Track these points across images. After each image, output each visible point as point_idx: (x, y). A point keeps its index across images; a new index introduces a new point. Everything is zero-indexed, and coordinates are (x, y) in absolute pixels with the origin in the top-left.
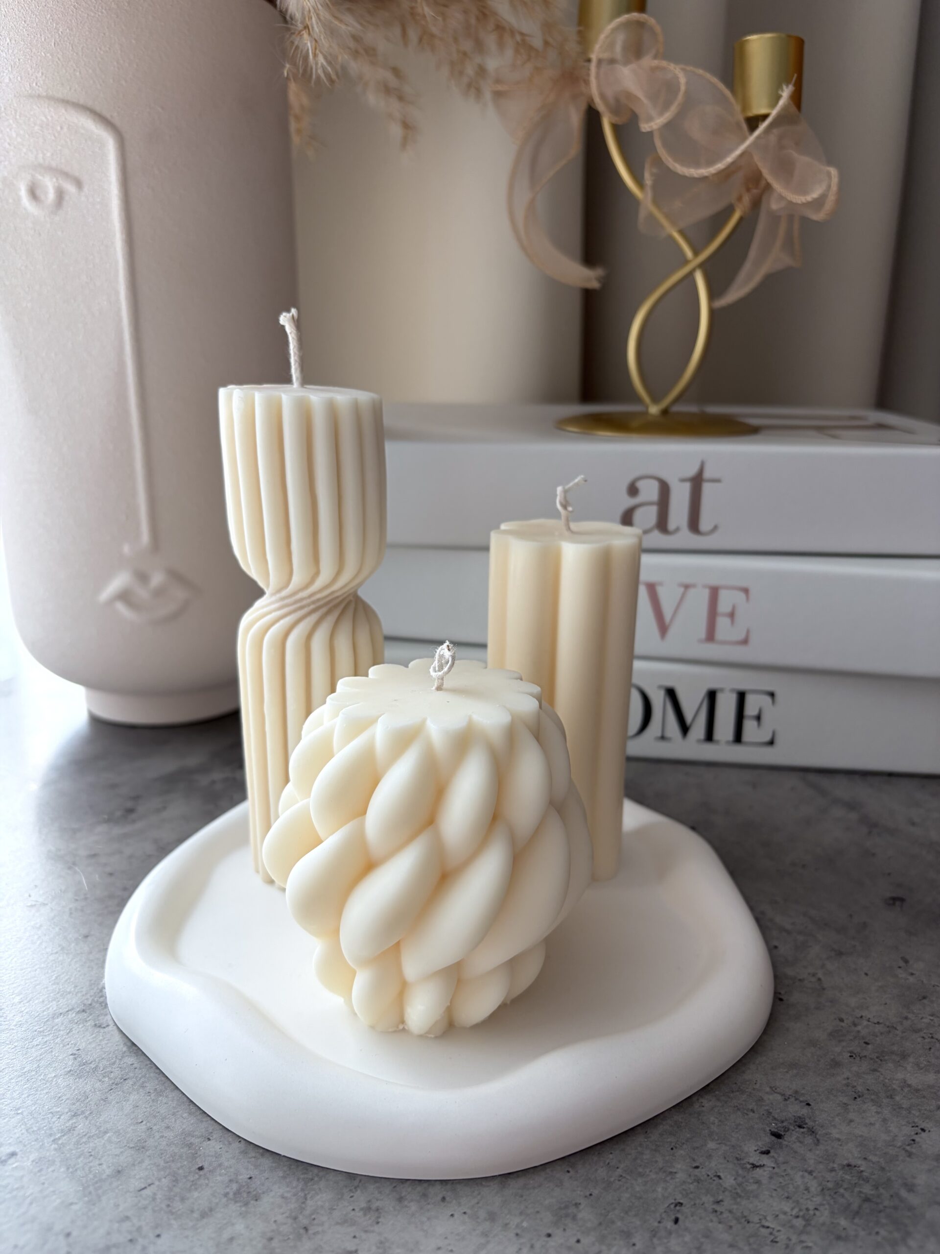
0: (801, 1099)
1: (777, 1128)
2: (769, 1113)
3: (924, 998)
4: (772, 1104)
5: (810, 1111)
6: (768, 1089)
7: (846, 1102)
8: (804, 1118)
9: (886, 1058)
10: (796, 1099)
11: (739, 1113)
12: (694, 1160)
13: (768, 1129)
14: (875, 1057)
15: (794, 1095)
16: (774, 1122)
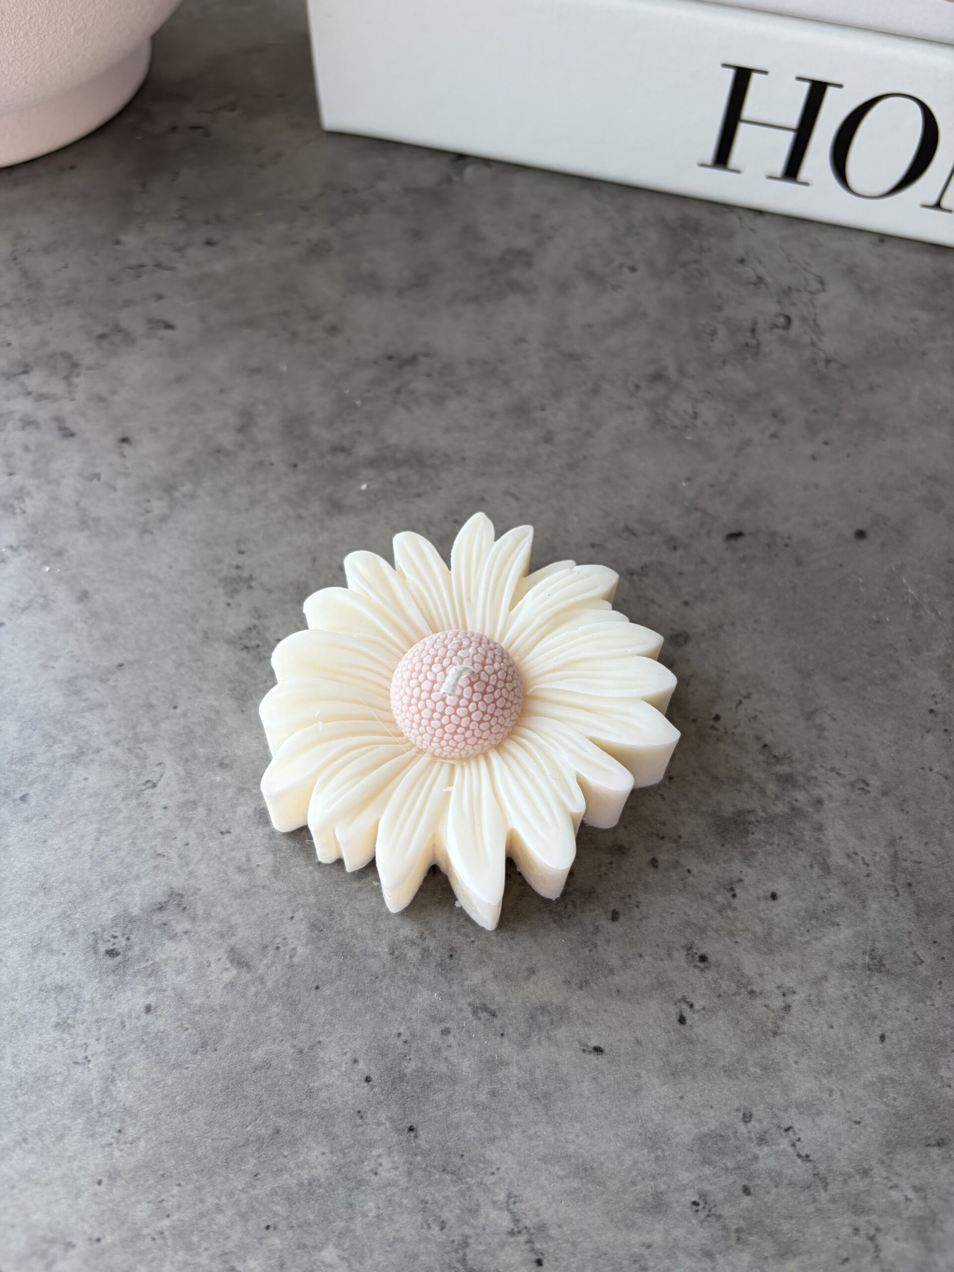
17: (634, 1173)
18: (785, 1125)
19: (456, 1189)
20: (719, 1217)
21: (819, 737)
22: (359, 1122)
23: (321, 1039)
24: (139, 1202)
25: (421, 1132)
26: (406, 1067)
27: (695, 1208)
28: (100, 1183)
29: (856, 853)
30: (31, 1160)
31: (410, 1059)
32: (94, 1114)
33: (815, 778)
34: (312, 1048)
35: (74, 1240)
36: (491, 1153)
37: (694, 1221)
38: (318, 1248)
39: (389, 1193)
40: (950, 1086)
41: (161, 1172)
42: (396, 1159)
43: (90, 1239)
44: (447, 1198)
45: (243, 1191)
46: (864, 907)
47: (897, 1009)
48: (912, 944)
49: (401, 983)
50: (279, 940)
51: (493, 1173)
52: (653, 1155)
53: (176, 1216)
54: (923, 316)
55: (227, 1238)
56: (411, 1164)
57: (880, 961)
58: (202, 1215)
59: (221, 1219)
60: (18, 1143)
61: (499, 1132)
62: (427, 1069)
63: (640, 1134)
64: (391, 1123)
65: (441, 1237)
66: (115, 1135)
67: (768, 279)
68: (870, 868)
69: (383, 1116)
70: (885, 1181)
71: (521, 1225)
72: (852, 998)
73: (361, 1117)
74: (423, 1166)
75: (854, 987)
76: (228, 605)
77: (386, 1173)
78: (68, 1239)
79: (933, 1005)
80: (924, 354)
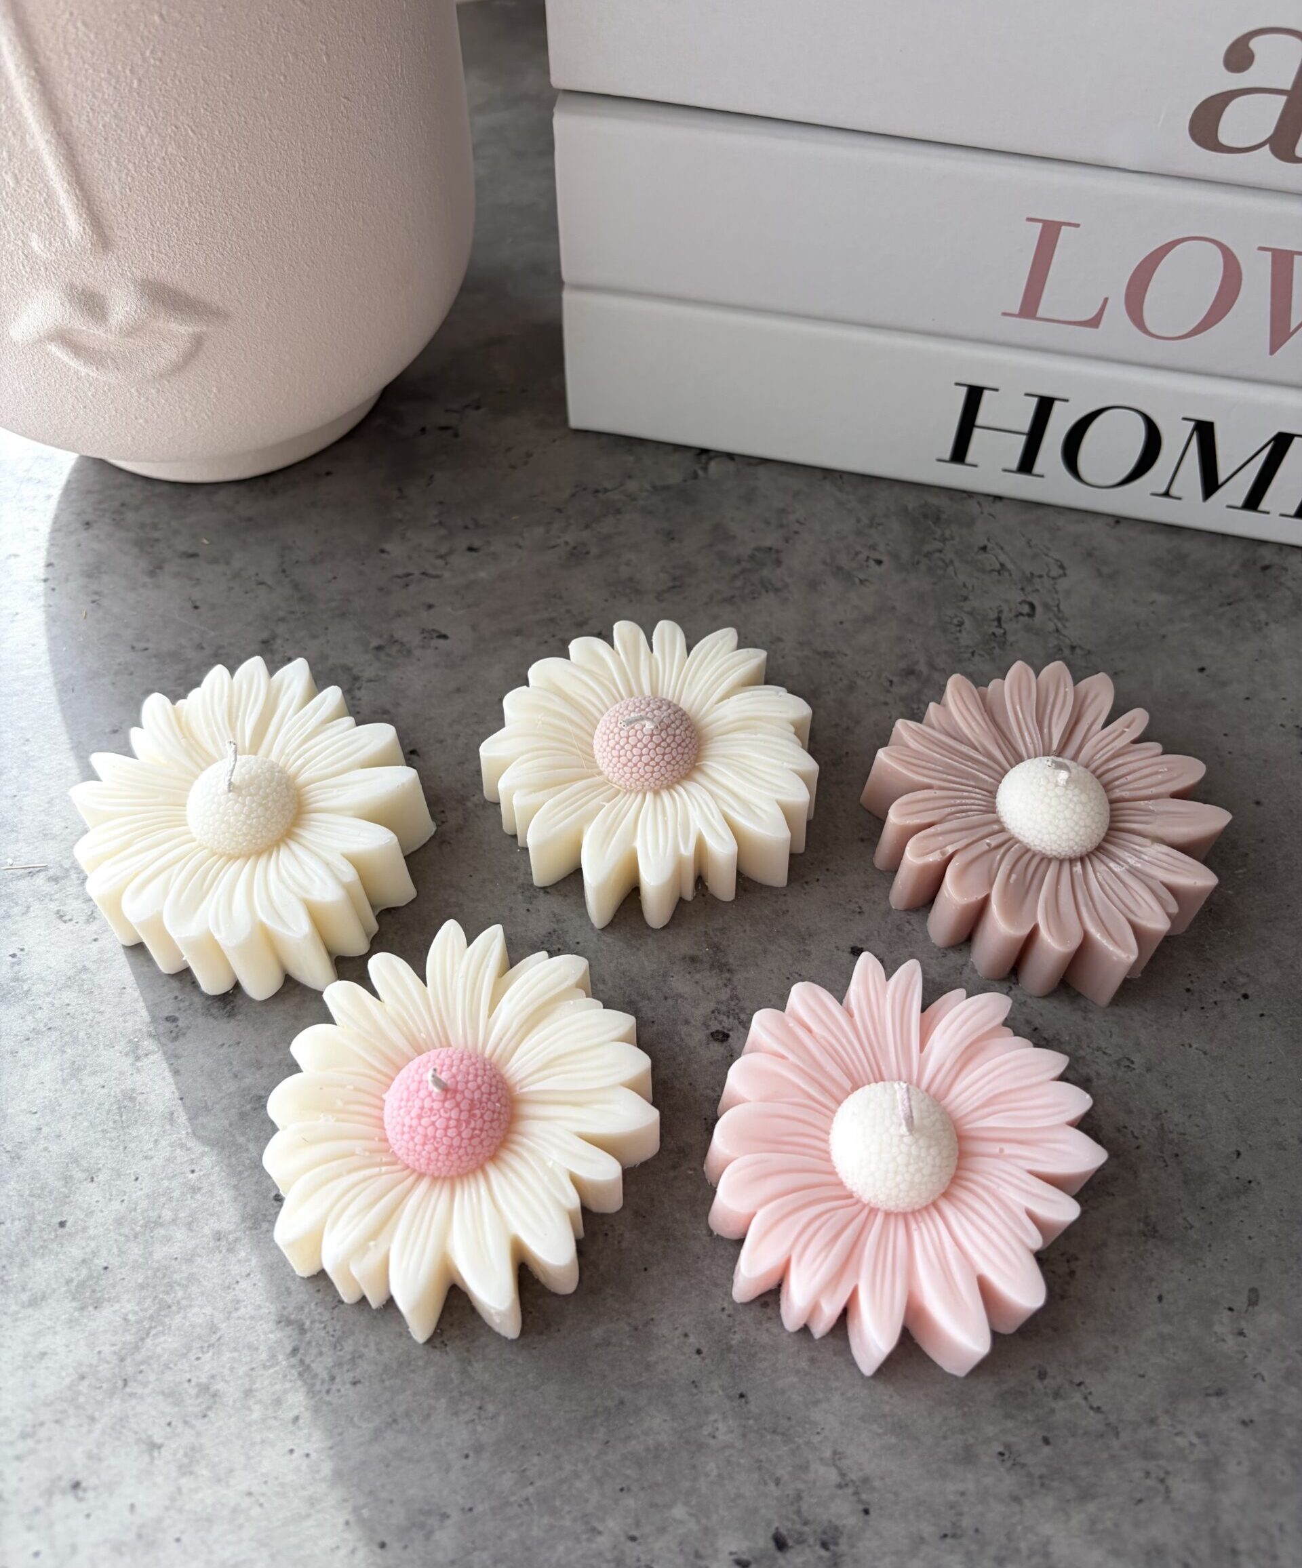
0: (864, 1496)
1: (789, 1530)
2: (799, 1497)
3: (1219, 1393)
4: (814, 1483)
5: (860, 1524)
6: (828, 1454)
7: (925, 1535)
8: (842, 1533)
9: (1055, 1484)
10: (856, 1493)
11: (756, 1476)
12: (638, 1524)
13: (776, 1524)
14: (1037, 1474)
15: (858, 1483)
16: (795, 1517)
17: (944, 1428)
18: (1077, 1381)
19: (785, 1448)
20: (1023, 1466)
21: (1084, 1019)
22: (695, 1391)
23: (653, 1316)
24: (504, 1472)
25: (751, 1398)
26: (732, 1339)
27: (1002, 1458)
28: (467, 1456)
29: (1125, 1127)
30: (402, 1440)
31: (735, 1332)
32: (455, 1393)
33: (1083, 1058)
34: (646, 1324)
35: (448, 1511)
36: (816, 1415)
37: (1002, 1469)
38: (669, 1506)
39: (727, 1454)
40: (1223, 1340)
41: (521, 1444)
42: (730, 1422)
43: (463, 1509)
44: (779, 1457)
45: (597, 1457)
46: (1136, 1177)
47: (1172, 1271)
48: (1182, 1211)
49: (721, 1262)
50: (606, 1227)
51: (818, 1433)
52: (960, 1412)
53: (539, 1483)
54: (1160, 598)
55: (587, 1501)
56: (745, 1427)
57: (1154, 1228)
58: (562, 1481)
59: (578, 1484)
60: (388, 1425)
61: (820, 1396)
62: (752, 1340)
63: (947, 1393)
64: (723, 1390)
65: (777, 1493)
66: (477, 1411)
67: (1010, 566)
68: (1140, 1141)
69: (715, 1384)
70: (1170, 1429)
71: (848, 1479)
72: (1130, 1262)
73: (696, 1387)
74: (756, 1428)
75: (1131, 1252)
76: (528, 910)
77: (723, 1437)
78: (443, 1510)
79: (1204, 1266)
80: (1164, 637)
